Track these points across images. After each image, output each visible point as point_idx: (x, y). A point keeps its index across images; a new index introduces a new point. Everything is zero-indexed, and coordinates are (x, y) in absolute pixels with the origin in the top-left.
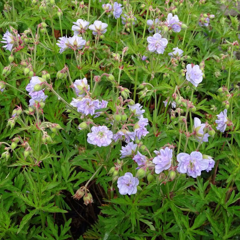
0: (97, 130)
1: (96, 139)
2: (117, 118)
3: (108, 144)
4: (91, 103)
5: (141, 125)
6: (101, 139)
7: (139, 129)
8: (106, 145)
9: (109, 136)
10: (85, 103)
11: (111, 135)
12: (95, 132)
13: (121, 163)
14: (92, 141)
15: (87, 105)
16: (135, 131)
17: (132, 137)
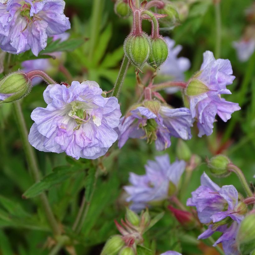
0: (64, 96)
1: (60, 131)
2: (137, 49)
3: (106, 146)
4: (35, 8)
5: (212, 83)
6: (78, 133)
7: (206, 96)
8: (98, 150)
9: (107, 118)
10: (15, 8)
11: (113, 117)
12: (59, 106)
13: (141, 221)
14: (48, 137)
15: (18, 17)
16: (193, 104)
17: (181, 127)
